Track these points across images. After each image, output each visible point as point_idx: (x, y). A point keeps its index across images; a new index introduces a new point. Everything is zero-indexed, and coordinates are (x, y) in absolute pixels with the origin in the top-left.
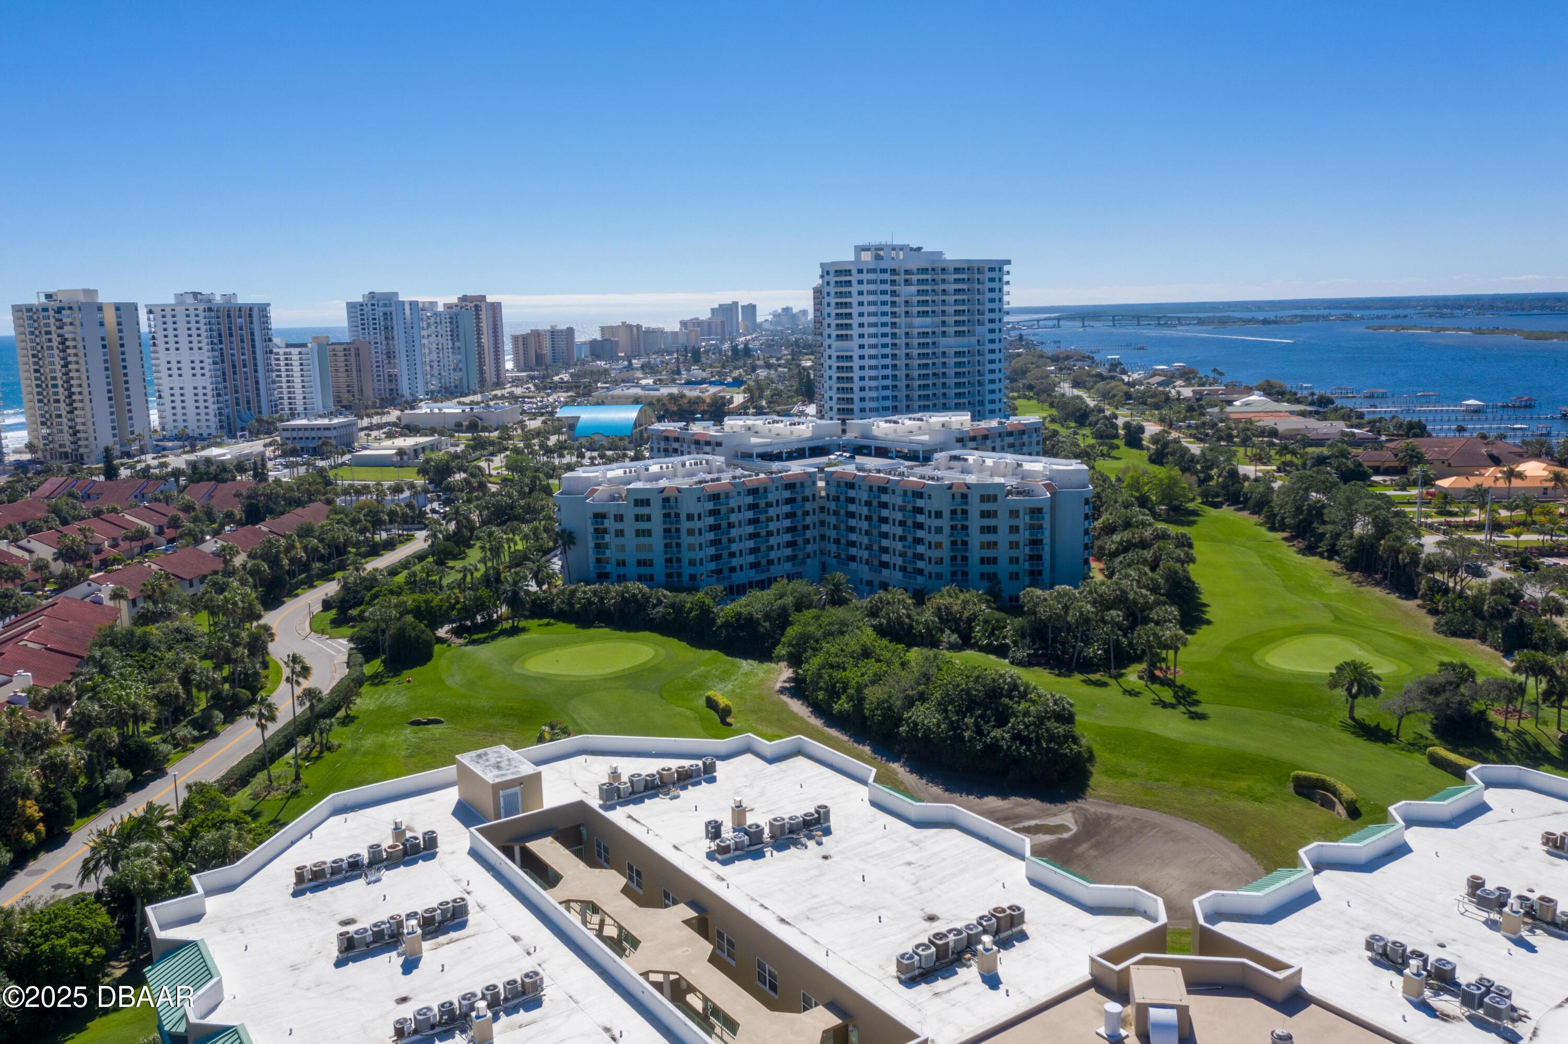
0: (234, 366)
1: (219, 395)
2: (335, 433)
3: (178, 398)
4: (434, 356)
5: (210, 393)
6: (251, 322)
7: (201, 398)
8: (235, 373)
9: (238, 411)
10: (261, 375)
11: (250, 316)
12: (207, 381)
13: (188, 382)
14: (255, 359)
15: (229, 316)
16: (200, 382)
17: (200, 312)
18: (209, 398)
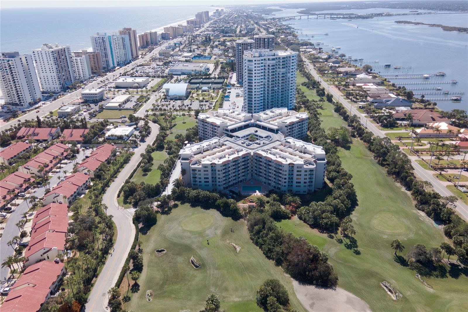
0: (62, 68)
1: (59, 78)
2: (98, 95)
3: (46, 79)
4: (118, 51)
5: (56, 78)
6: (65, 53)
7: (54, 79)
8: (62, 70)
9: (65, 81)
10: (70, 69)
11: (65, 51)
12: (55, 74)
13: (49, 74)
14: (68, 64)
15: (58, 52)
16: (52, 74)
17: (50, 53)
18: (56, 79)
